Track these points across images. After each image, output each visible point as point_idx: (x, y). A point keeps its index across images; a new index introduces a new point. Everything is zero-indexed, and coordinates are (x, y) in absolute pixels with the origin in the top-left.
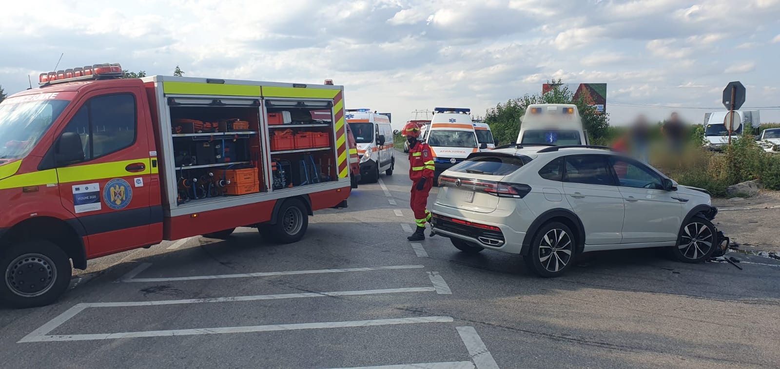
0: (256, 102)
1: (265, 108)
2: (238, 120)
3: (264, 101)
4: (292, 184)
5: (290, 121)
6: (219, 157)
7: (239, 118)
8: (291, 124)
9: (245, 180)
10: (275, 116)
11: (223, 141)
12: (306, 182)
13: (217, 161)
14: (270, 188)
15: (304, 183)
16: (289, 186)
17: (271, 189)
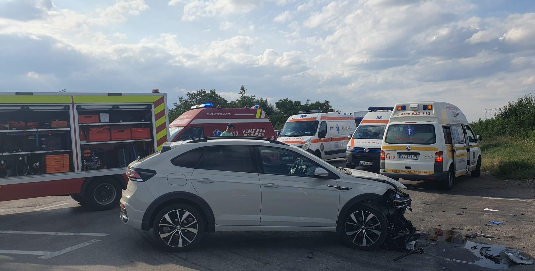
0: (67, 108)
1: (76, 112)
2: (57, 120)
3: (75, 107)
4: (106, 166)
5: (108, 119)
6: (44, 146)
7: (57, 119)
8: (110, 122)
9: (55, 163)
10: (91, 117)
11: (37, 135)
12: (124, 165)
13: (42, 149)
14: (78, 169)
15: (121, 167)
16: (104, 168)
17: (80, 170)
